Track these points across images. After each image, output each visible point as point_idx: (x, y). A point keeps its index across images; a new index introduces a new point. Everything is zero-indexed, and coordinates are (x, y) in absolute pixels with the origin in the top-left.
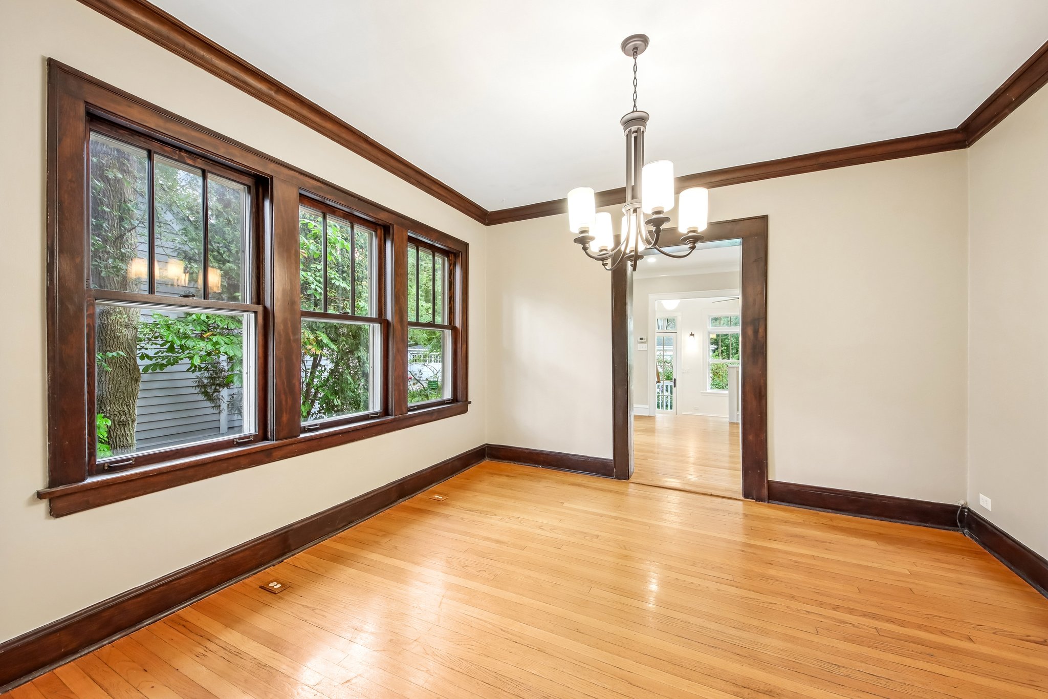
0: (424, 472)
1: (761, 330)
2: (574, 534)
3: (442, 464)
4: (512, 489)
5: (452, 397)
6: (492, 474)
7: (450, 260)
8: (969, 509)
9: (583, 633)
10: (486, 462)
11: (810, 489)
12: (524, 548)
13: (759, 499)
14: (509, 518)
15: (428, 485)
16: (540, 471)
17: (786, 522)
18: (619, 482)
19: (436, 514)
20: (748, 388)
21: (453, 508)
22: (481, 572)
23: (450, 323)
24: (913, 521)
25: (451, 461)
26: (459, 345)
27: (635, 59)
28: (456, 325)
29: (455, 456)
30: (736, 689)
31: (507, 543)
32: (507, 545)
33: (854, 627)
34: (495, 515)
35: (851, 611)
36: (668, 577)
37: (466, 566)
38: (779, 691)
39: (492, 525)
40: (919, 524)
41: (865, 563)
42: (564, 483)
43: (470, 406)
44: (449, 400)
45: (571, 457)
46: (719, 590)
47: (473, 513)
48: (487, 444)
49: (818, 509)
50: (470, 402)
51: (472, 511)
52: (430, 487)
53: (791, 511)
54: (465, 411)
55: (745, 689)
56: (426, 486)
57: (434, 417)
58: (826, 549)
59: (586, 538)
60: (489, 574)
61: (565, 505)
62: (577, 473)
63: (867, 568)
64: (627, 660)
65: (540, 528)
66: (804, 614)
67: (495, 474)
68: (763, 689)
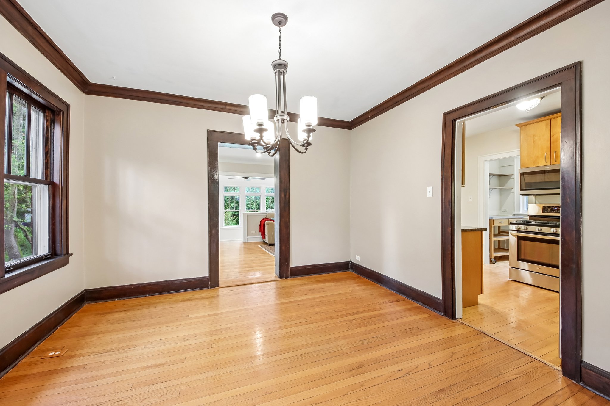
0: (26, 335)
1: (287, 195)
2: (213, 333)
3: (45, 321)
4: (134, 321)
5: (49, 252)
6: (103, 314)
7: (47, 116)
8: (351, 262)
9: (271, 393)
10: (86, 306)
11: (305, 267)
12: (184, 361)
13: (287, 277)
14: (152, 343)
15: (32, 347)
16: (148, 299)
17: (302, 285)
18: (214, 290)
19: (66, 370)
20: (282, 224)
21: (82, 358)
22: (162, 397)
23: (46, 178)
24: (337, 271)
25: (53, 315)
26: (58, 201)
27: (280, 28)
28: (54, 181)
29: (57, 308)
30: (351, 373)
31: (166, 363)
32: (167, 365)
33: (356, 320)
34: (136, 346)
35: (350, 314)
36: (283, 333)
37: (144, 399)
38: (362, 364)
39: (140, 355)
40: (339, 271)
41: (338, 293)
42: (176, 302)
43: (70, 258)
44: (48, 255)
45: (175, 282)
46: (307, 329)
47: (111, 353)
48: (85, 290)
49: (308, 275)
50: (72, 255)
51: (108, 352)
52: (34, 347)
53: (300, 279)
54: (66, 263)
55: (353, 371)
56: (29, 348)
57: (35, 275)
58: (324, 292)
59: (222, 332)
60: (172, 394)
61: (190, 316)
62: (181, 292)
63: (339, 294)
64: (304, 392)
65: (185, 340)
66: (339, 323)
67: (106, 313)
68: (357, 366)
